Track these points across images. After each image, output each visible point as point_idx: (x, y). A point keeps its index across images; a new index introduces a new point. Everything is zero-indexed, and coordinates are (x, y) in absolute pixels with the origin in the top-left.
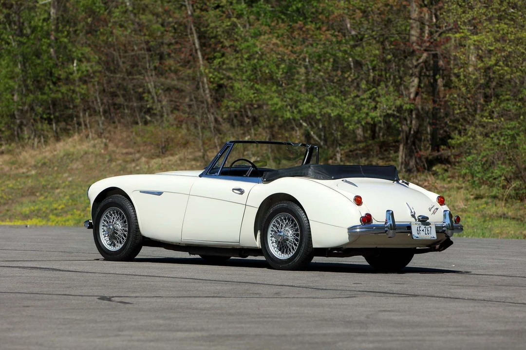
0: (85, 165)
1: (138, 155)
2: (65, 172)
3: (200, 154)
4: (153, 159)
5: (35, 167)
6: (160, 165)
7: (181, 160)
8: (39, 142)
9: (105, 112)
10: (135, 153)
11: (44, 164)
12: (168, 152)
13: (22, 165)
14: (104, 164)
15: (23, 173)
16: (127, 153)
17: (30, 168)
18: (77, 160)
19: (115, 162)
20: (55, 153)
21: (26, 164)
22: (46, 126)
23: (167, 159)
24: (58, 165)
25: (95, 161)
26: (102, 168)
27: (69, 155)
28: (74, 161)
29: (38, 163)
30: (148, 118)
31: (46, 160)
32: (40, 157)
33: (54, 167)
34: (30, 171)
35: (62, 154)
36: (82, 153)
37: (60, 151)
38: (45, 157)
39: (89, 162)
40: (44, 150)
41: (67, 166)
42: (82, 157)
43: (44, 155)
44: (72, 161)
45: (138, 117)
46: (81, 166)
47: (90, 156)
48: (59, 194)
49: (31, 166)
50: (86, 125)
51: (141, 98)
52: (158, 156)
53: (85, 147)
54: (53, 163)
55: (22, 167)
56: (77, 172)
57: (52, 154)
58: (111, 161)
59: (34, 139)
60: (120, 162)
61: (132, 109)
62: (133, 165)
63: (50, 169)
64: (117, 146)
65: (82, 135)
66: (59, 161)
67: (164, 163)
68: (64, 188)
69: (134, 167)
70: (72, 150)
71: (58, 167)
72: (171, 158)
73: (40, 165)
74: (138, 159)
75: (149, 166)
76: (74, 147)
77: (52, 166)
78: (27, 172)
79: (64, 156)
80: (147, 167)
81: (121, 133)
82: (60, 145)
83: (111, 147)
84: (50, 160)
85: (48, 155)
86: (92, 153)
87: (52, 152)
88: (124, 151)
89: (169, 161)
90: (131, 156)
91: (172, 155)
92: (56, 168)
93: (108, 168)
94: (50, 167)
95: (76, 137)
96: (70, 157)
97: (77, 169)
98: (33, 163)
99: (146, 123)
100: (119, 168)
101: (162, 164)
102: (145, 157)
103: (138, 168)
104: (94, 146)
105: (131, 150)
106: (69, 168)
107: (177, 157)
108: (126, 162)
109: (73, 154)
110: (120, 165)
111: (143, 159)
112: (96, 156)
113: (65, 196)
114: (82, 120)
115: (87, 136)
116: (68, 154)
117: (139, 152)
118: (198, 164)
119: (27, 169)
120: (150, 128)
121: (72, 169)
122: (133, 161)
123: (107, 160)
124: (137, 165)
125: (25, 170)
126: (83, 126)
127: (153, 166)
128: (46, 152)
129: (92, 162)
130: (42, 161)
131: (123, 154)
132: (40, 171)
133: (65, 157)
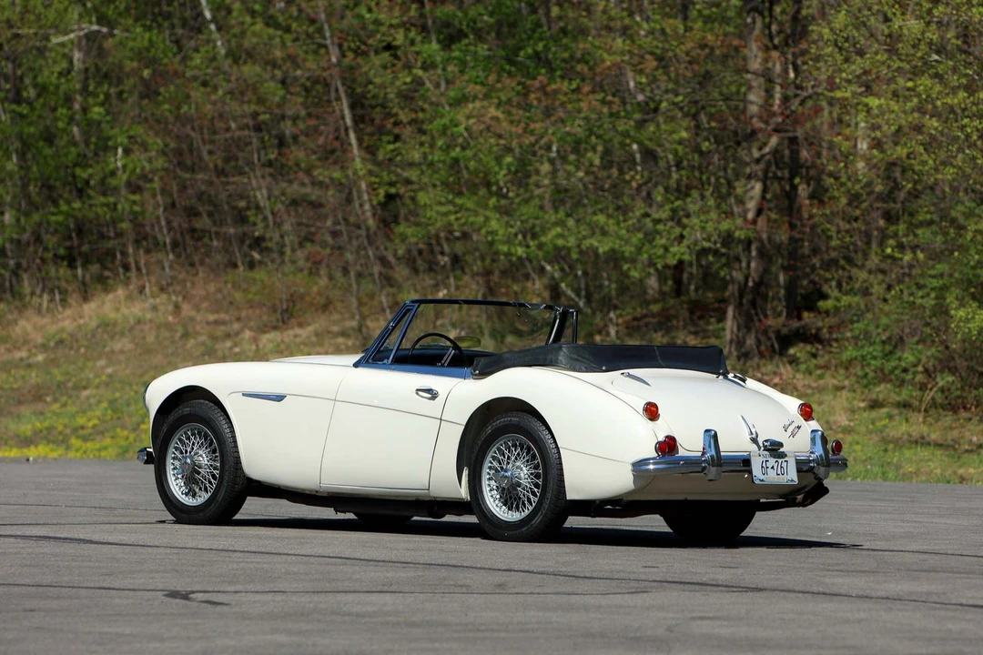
0: (137, 345)
1: (236, 326)
2: (99, 357)
3: (354, 324)
4: (265, 332)
5: (44, 347)
6: (278, 345)
7: (317, 334)
8: (51, 300)
9: (175, 245)
10: (231, 323)
11: (61, 342)
12: (293, 321)
13: (19, 344)
14: (173, 342)
15: (21, 359)
16: (216, 322)
17: (34, 351)
18: (122, 334)
19: (195, 338)
20: (82, 322)
21: (26, 342)
22: (63, 271)
23: (291, 332)
24: (86, 343)
25: (157, 337)
26: (170, 351)
27: (107, 325)
28: (117, 337)
29: (49, 341)
30: (256, 256)
31: (65, 336)
32: (52, 329)
33: (79, 349)
34: (35, 355)
35: (94, 324)
36: (132, 322)
37: (90, 318)
38: (63, 330)
39: (144, 338)
40: (60, 317)
41: (105, 347)
42: (131, 329)
43: (60, 324)
44: (112, 337)
45: (238, 254)
46: (129, 346)
47: (146, 328)
48: (88, 398)
49: (35, 347)
50: (138, 269)
51: (241, 219)
52: (275, 328)
53: (136, 309)
54: (77, 341)
55: (19, 349)
56: (122, 357)
57: (75, 324)
58: (186, 335)
59: (41, 296)
60: (202, 338)
61: (227, 240)
62: (228, 344)
63: (72, 352)
64: (197, 308)
65: (131, 287)
66: (89, 336)
67: (286, 340)
68: (98, 387)
69: (231, 348)
70: (112, 315)
71: (87, 347)
72: (298, 331)
73: (52, 344)
74: (237, 334)
75: (257, 346)
76: (117, 310)
77: (75, 347)
78: (28, 358)
79: (98, 327)
80: (254, 347)
81: (204, 285)
82: (90, 308)
83: (187, 309)
84: (71, 335)
85: (68, 325)
86: (151, 321)
87: (75, 320)
88: (212, 317)
89: (296, 336)
90: (223, 328)
91: (301, 325)
92: (82, 350)
93: (180, 351)
94: (71, 348)
95: (121, 292)
96: (109, 329)
97: (122, 352)
98: (40, 340)
99: (252, 265)
100: (202, 349)
101: (282, 341)
102: (251, 329)
103: (237, 350)
104: (155, 308)
105: (223, 316)
106: (107, 349)
107: (310, 329)
108: (214, 338)
109: (115, 324)
110: (203, 344)
111: (248, 334)
112: (159, 327)
113: (100, 402)
114: (131, 260)
115: (142, 290)
116: (105, 325)
117: (238, 319)
118: (350, 343)
119: (29, 351)
120: (260, 274)
121: (113, 352)
122: (228, 336)
123: (179, 335)
124: (236, 345)
125: (23, 354)
126: (133, 273)
127: (264, 346)
128: (63, 320)
129: (151, 339)
130: (57, 337)
131: (208, 323)
132: (52, 356)
133: (100, 330)
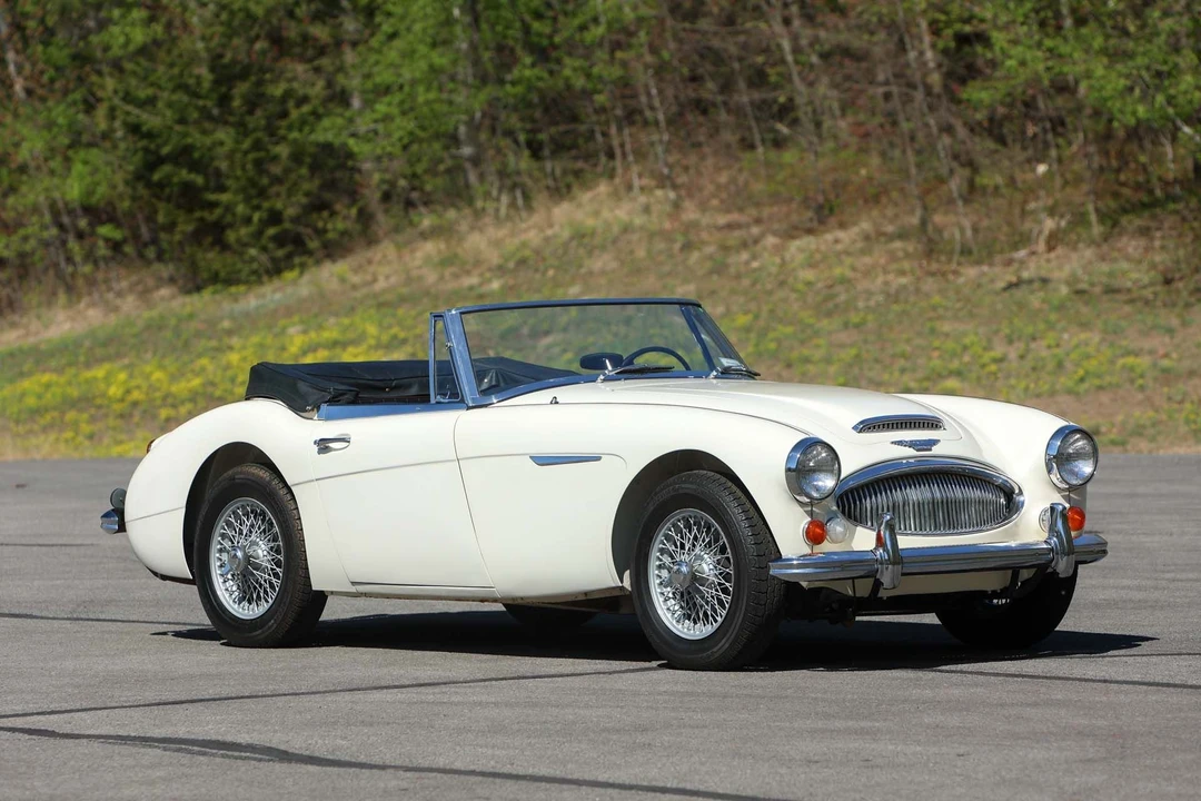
0: (622, 263)
1: (755, 230)
2: (573, 282)
3: (915, 220)
4: (793, 237)
5: (501, 270)
6: (811, 256)
7: (867, 238)
8: (513, 205)
9: (670, 122)
10: (748, 226)
11: (522, 262)
12: (833, 221)
13: (468, 267)
14: (671, 256)
15: (471, 288)
16: (730, 226)
17: (488, 275)
18: (603, 248)
19: (699, 249)
20: (549, 232)
21: (478, 263)
22: (524, 162)
23: (829, 237)
24: (556, 263)
25: (649, 252)
26: (666, 268)
27: (583, 236)
28: (597, 252)
29: (507, 260)
30: (783, 129)
31: (527, 253)
32: (512, 244)
33: (546, 270)
34: (490, 281)
35: (566, 234)
36: (616, 229)
37: (562, 226)
38: (524, 245)
39: (632, 252)
40: (524, 226)
41: (581, 266)
42: (615, 242)
43: (523, 237)
44: (590, 253)
45: (755, 130)
46: (614, 265)
47: (635, 237)
48: (548, 348)
49: (490, 270)
50: (624, 155)
51: (758, 78)
52: (810, 231)
53: (623, 212)
54: (544, 259)
55: (468, 273)
56: (603, 281)
57: (542, 235)
58: (688, 247)
59: (498, 200)
60: (710, 249)
61: (738, 111)
62: (745, 256)
63: (538, 276)
64: (703, 207)
65: (617, 180)
66: (560, 252)
67: (823, 248)
68: (565, 330)
69: (747, 263)
70: (590, 222)
71: (557, 268)
72: (841, 234)
73: (511, 265)
74: (756, 242)
75: (783, 259)
76: (597, 213)
77: (542, 268)
78: (481, 285)
79: (572, 238)
80: (777, 260)
81: (715, 174)
82: (562, 211)
83: (690, 213)
84: (537, 252)
85: (533, 237)
86: (642, 228)
87: (542, 230)
88: (722, 220)
89: (837, 241)
90: (737, 233)
91: (842, 226)
92: (551, 273)
93: (680, 268)
94: (536, 270)
95: (603, 188)
96: (586, 240)
97: (603, 273)
98: (495, 260)
99: (778, 143)
100: (709, 265)
101: (818, 250)
102: (775, 234)
103: (755, 264)
104: (647, 209)
105: (735, 217)
106: (583, 271)
107: (855, 230)
108: (725, 249)
109: (593, 233)
110: (711, 257)
111: (771, 240)
112: (652, 236)
113: (565, 351)
114: (615, 142)
115: (630, 188)
116: (580, 235)
117: (758, 221)
118: (911, 249)
119: (481, 275)
120: (789, 156)
121: (591, 273)
122: (744, 245)
123: (677, 246)
124: (754, 257)
125: (474, 280)
126: (618, 163)
127: (793, 260)
128: (529, 228)
129: (641, 253)
130: (519, 256)
131: (720, 229)
132: (511, 282)
133: (574, 243)
